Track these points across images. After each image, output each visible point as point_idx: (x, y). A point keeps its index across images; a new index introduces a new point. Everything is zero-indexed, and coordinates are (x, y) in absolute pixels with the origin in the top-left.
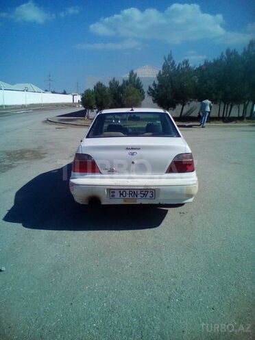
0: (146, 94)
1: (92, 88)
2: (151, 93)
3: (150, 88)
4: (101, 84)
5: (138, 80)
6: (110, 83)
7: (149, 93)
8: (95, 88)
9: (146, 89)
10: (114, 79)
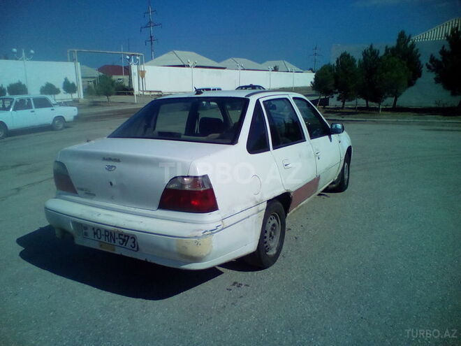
0: (424, 69)
1: (333, 62)
2: (435, 65)
3: (432, 59)
4: (348, 56)
5: (413, 46)
6: (365, 54)
7: (429, 67)
8: (337, 62)
9: (424, 60)
10: (371, 46)
